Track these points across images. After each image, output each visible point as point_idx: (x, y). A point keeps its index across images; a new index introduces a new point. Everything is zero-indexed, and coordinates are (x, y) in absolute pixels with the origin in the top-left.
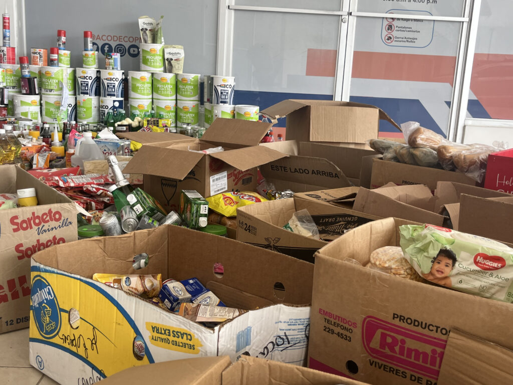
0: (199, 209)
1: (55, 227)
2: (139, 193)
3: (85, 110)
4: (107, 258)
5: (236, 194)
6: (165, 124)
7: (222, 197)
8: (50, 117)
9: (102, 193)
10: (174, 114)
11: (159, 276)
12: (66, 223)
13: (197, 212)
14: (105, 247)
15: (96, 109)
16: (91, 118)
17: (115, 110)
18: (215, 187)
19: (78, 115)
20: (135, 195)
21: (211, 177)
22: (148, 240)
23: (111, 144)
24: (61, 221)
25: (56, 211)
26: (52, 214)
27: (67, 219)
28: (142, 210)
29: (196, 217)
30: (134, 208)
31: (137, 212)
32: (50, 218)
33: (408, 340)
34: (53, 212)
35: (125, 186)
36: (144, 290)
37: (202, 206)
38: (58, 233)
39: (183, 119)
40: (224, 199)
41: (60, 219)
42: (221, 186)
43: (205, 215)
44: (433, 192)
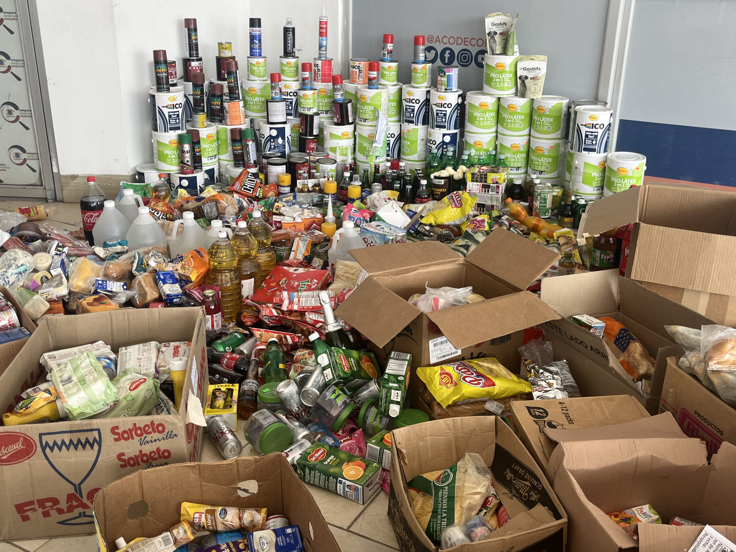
0: (389, 395)
1: (158, 439)
3: (409, 143)
4: (203, 484)
6: (496, 179)
7: (439, 372)
8: (363, 154)
11: (264, 510)
12: (170, 436)
13: (386, 397)
15: (423, 143)
17: (445, 146)
18: (439, 352)
21: (430, 341)
22: (256, 466)
24: (165, 433)
25: (159, 422)
26: (155, 426)
27: (172, 431)
28: (332, 377)
29: (386, 402)
31: (326, 378)
32: (153, 429)
34: (156, 424)
36: (241, 525)
37: (393, 391)
38: (163, 445)
39: (534, 164)
41: (163, 431)
42: (449, 351)
43: (397, 403)
44: (709, 458)
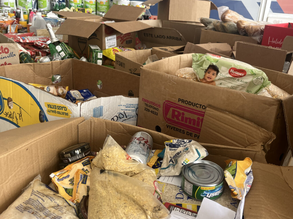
0: (97, 55)
1: (5, 57)
2: (63, 45)
3: (42, 2)
4: (36, 75)
5: (121, 48)
6: (88, 11)
7: (112, 50)
8: (22, 6)
9: (45, 46)
10: (95, 6)
11: (67, 88)
12: (12, 55)
13: (96, 57)
14: (34, 69)
15: (49, 2)
16: (47, 8)
17: (60, 3)
18: (109, 44)
19: (39, 6)
20: (61, 46)
21: (106, 38)
22: (60, 67)
23: (53, 20)
24: (9, 54)
25: (5, 47)
26: (3, 49)
27: (13, 52)
28: (65, 55)
29: (95, 59)
30: (60, 54)
31: (62, 56)
32: (2, 51)
33: (185, 113)
34: (4, 48)
35: (57, 42)
36: (58, 94)
37: (99, 53)
38: (8, 60)
39: (100, 9)
40: (113, 50)
41: (8, 52)
42: (112, 44)
43: (101, 59)
44: (232, 48)
